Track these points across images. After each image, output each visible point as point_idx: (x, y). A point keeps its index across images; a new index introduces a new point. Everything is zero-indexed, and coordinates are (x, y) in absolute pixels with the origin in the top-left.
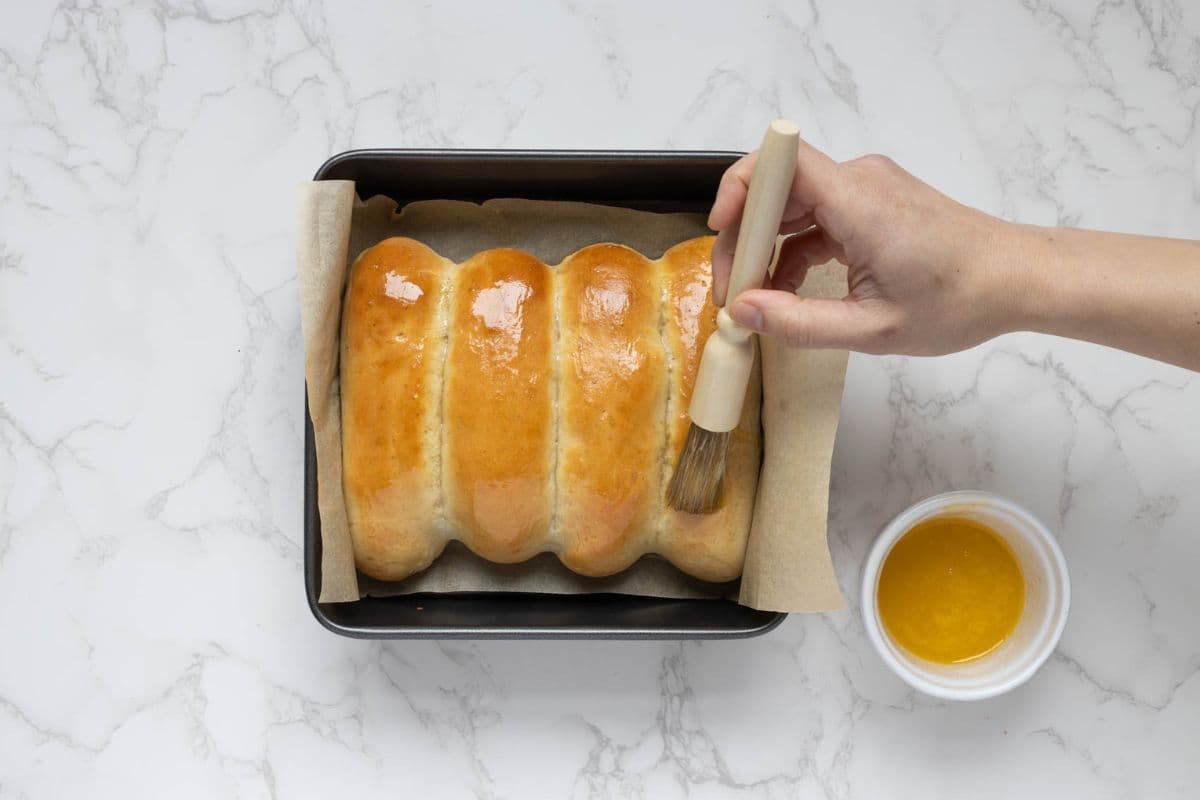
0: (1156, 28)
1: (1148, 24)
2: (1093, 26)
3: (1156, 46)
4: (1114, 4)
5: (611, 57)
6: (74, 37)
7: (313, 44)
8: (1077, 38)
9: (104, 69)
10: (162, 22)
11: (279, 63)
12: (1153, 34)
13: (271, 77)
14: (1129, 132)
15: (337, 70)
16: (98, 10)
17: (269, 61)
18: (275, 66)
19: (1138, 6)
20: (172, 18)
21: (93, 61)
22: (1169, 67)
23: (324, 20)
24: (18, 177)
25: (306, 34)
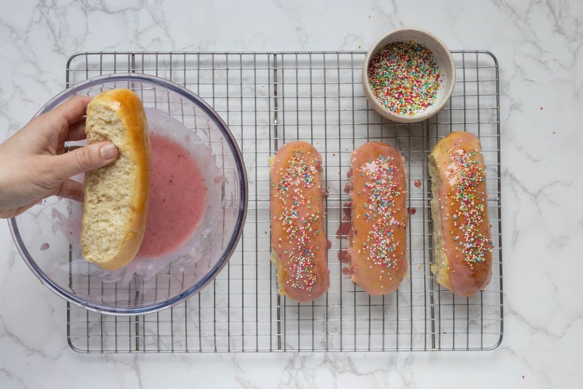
0: (557, 13)
1: (553, 11)
2: (527, 13)
3: (557, 22)
4: (537, 3)
5: (298, 29)
6: (44, 20)
7: (157, 23)
8: (520, 19)
9: (58, 35)
10: (85, 12)
11: (141, 32)
12: (555, 16)
13: (137, 39)
14: (544, 63)
15: (168, 35)
16: (55, 7)
17: (136, 31)
18: (139, 33)
19: (548, 3)
20: (91, 11)
21: (53, 31)
22: (563, 32)
23: (162, 12)
24: (18, 87)
25: (154, 18)
